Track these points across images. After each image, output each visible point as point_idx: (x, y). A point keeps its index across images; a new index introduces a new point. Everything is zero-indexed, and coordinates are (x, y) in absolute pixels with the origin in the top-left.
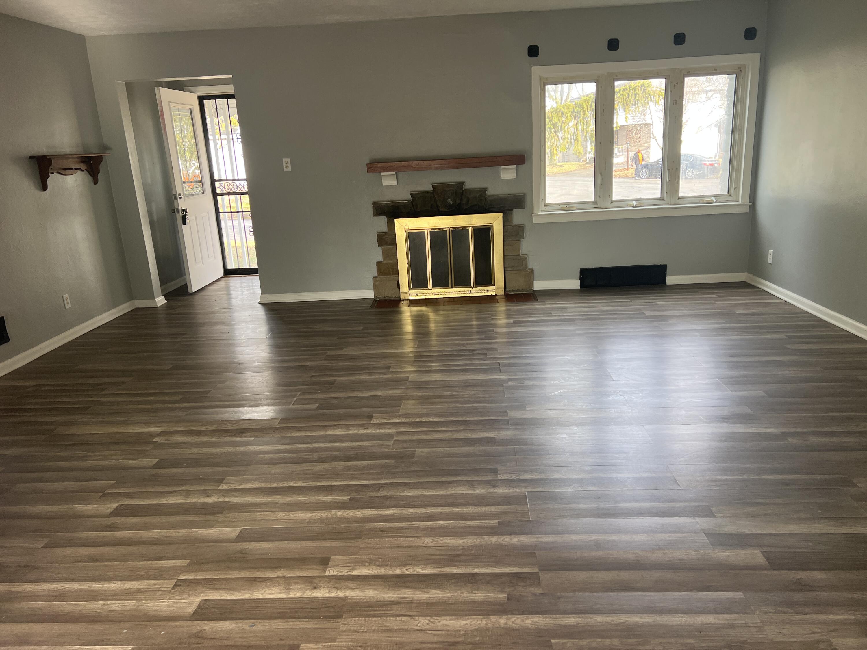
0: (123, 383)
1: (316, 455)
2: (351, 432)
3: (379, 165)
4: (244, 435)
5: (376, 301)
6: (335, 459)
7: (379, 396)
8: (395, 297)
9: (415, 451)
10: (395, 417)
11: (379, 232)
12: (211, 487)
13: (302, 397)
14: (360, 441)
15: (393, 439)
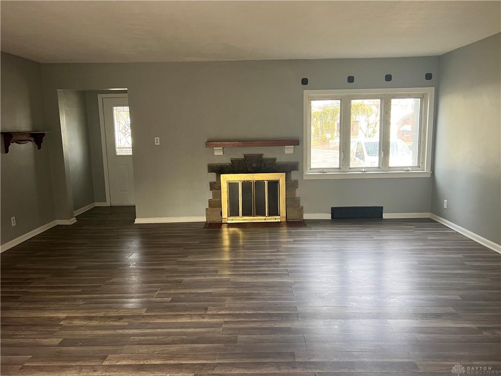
0: (44, 278)
1: (170, 338)
2: (193, 321)
3: (213, 143)
4: (122, 321)
5: (207, 224)
6: (183, 342)
7: (211, 293)
8: (219, 221)
9: (237, 337)
10: (222, 309)
11: (211, 182)
12: (98, 363)
13: (161, 292)
14: (200, 328)
15: (222, 326)
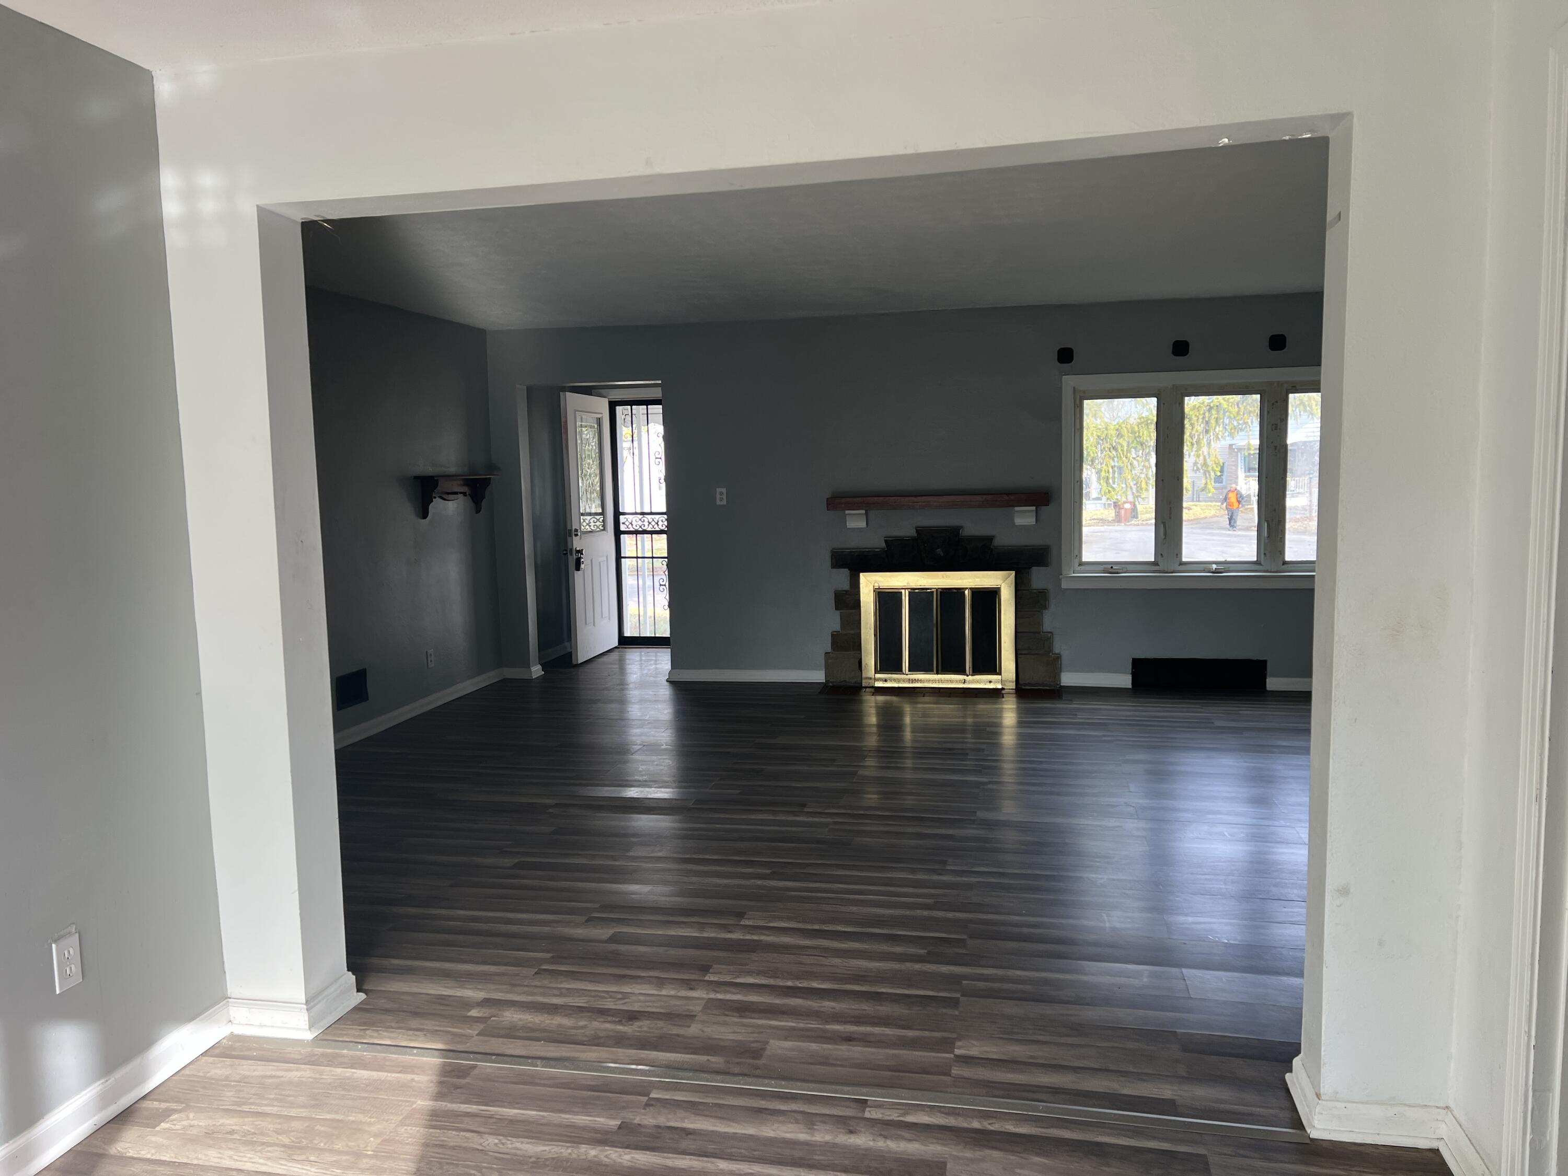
3: (843, 500)
5: (827, 687)
8: (855, 683)
10: (833, 808)
11: (837, 589)
15: (828, 827)
